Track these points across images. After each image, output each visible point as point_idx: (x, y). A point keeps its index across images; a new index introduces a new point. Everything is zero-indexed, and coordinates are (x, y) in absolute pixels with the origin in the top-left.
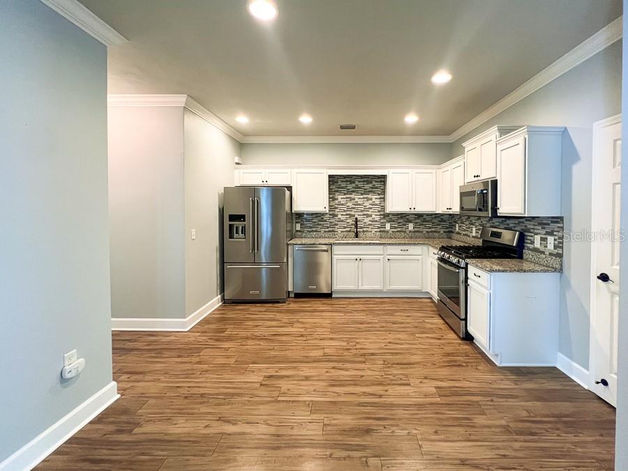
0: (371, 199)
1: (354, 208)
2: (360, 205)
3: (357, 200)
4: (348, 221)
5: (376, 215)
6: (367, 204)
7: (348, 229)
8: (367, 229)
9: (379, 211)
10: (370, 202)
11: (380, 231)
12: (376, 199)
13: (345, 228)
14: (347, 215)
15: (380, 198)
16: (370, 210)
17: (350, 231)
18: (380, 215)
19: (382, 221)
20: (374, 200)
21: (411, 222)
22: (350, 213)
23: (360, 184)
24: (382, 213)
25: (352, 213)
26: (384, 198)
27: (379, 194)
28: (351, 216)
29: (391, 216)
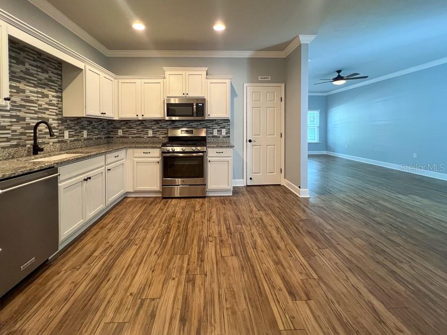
0: (47, 96)
1: (24, 106)
2: (32, 102)
3: (28, 93)
4: (13, 128)
5: (54, 120)
6: (43, 102)
7: (14, 142)
8: (44, 140)
9: (57, 115)
10: (46, 100)
11: (59, 142)
12: (53, 96)
13: (8, 140)
14: (11, 117)
15: (57, 97)
16: (47, 112)
17: (17, 146)
18: (58, 120)
19: (60, 128)
20: (51, 98)
21: (85, 129)
22: (18, 114)
23: (33, 70)
24: (60, 117)
25: (22, 114)
26: (61, 97)
27: (56, 92)
28: (20, 119)
29: (68, 122)
